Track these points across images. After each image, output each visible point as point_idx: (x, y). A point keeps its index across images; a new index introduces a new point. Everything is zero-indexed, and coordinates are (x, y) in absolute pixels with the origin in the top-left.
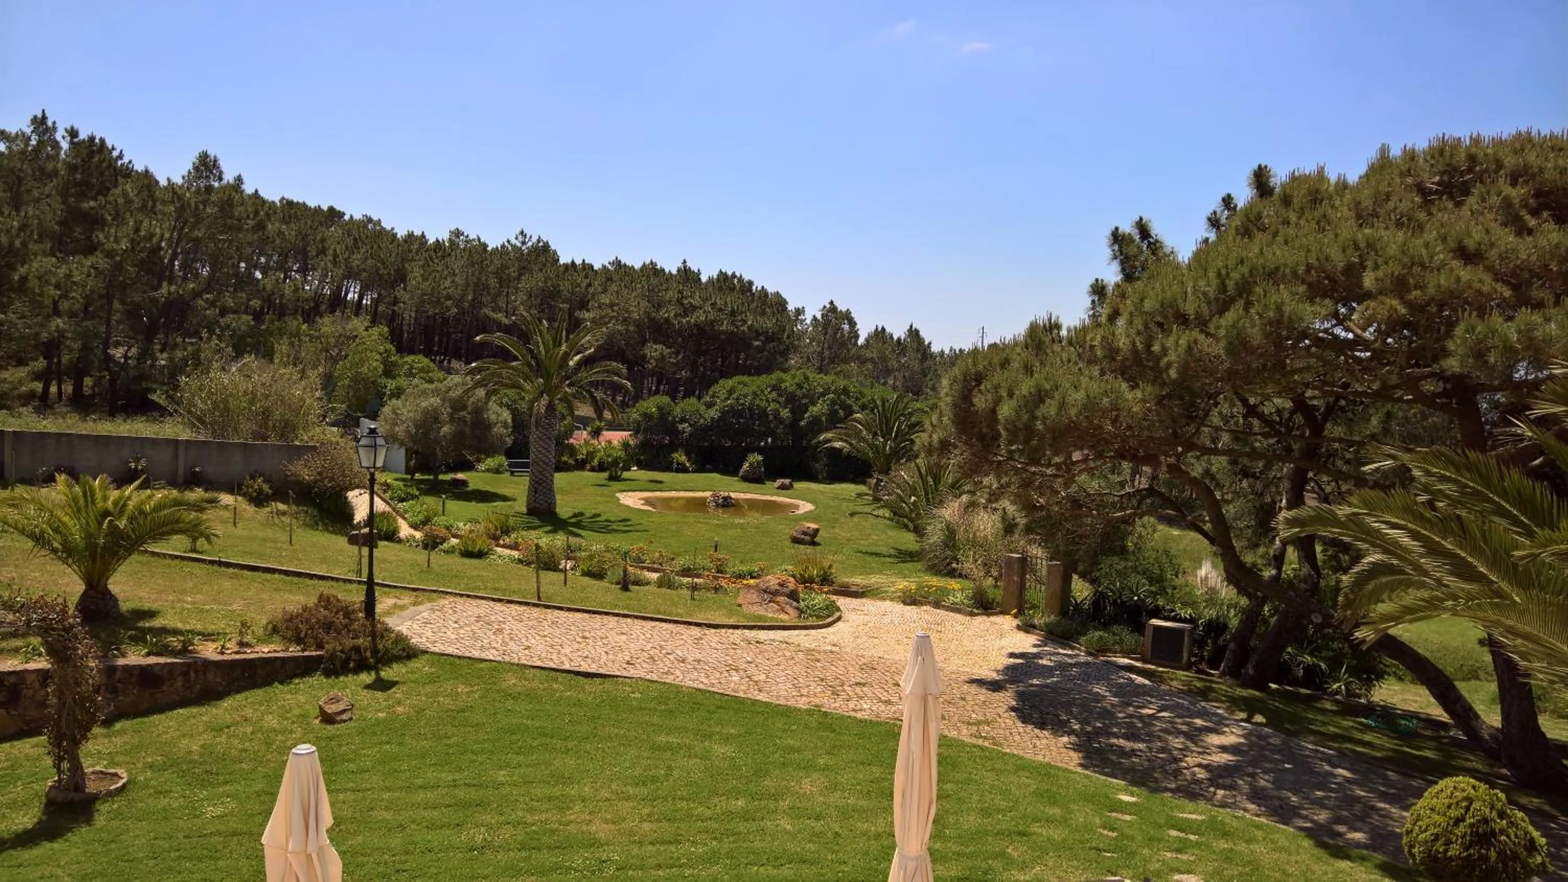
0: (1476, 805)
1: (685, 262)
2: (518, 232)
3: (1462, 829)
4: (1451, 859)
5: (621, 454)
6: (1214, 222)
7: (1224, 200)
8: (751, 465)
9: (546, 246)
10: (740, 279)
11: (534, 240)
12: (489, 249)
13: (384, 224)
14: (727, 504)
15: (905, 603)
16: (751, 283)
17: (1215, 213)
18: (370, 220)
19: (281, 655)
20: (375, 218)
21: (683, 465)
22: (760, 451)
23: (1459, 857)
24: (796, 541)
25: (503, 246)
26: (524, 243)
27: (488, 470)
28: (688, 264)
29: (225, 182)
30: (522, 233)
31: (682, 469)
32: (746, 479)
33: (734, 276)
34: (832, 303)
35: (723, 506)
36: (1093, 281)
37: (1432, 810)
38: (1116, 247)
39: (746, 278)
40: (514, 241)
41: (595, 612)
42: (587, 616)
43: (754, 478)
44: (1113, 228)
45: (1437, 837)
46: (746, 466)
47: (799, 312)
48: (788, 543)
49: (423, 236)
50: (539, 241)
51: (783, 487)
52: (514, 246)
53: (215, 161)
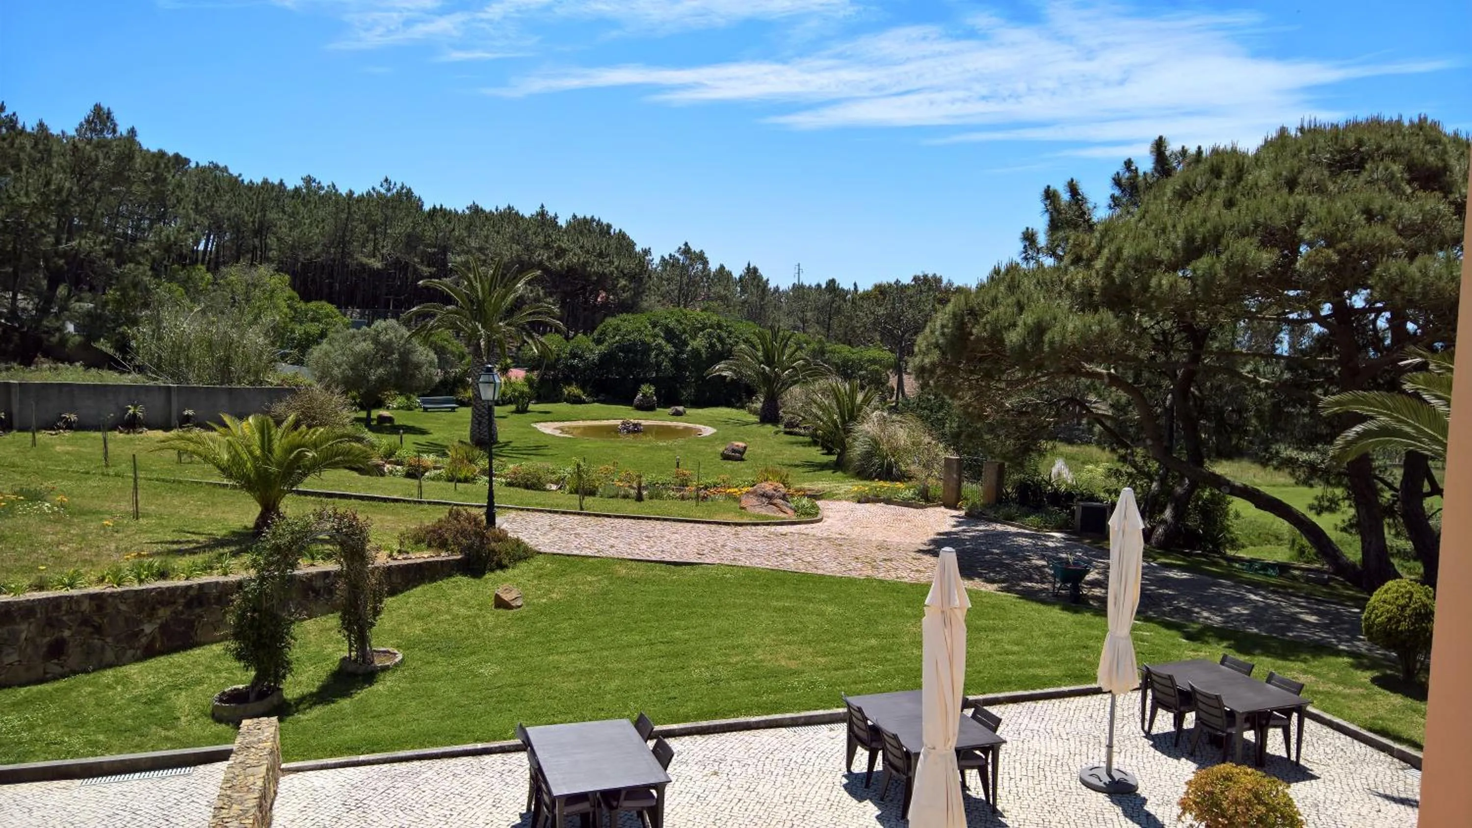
0: (1415, 596)
1: (542, 206)
2: (382, 180)
3: (1408, 611)
4: (1401, 632)
5: (526, 389)
6: (1117, 182)
7: (1125, 163)
8: (644, 395)
9: (409, 192)
10: (599, 223)
11: (398, 186)
12: (356, 195)
13: (231, 171)
14: (636, 430)
15: (859, 502)
16: (609, 226)
17: (1118, 173)
18: (216, 167)
19: (436, 559)
20: (221, 165)
21: (579, 397)
22: (651, 382)
23: (1409, 630)
24: (726, 457)
25: (368, 193)
26: (389, 190)
27: (398, 408)
28: (546, 209)
29: (118, 134)
30: (386, 180)
31: (577, 401)
32: (640, 408)
33: (593, 219)
34: (686, 244)
35: (634, 432)
36: (1024, 229)
37: (1384, 602)
38: (1048, 202)
39: (605, 221)
40: (378, 188)
41: (639, 518)
42: (633, 521)
43: (646, 407)
44: (1045, 186)
45: (1389, 619)
46: (639, 396)
47: (647, 252)
48: (719, 459)
49: (281, 183)
50: (402, 188)
51: (678, 414)
52: (378, 193)
53: (109, 113)
